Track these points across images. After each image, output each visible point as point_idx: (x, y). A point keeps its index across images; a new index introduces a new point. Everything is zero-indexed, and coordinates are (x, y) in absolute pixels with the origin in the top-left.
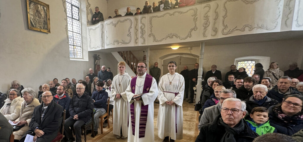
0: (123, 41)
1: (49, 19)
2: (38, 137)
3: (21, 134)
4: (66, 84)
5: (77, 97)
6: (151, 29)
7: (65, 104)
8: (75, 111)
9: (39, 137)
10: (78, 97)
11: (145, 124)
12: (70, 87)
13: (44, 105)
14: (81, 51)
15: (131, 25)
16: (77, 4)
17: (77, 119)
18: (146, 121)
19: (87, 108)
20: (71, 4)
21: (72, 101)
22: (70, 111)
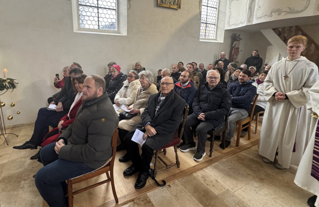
0: (290, 9)
2: (148, 137)
3: (132, 124)
4: (192, 70)
5: (206, 88)
7: (189, 96)
8: (201, 108)
9: (150, 136)
10: (209, 89)
12: (197, 74)
13: (161, 95)
17: (203, 119)
19: (220, 107)
21: (198, 93)
22: (194, 107)
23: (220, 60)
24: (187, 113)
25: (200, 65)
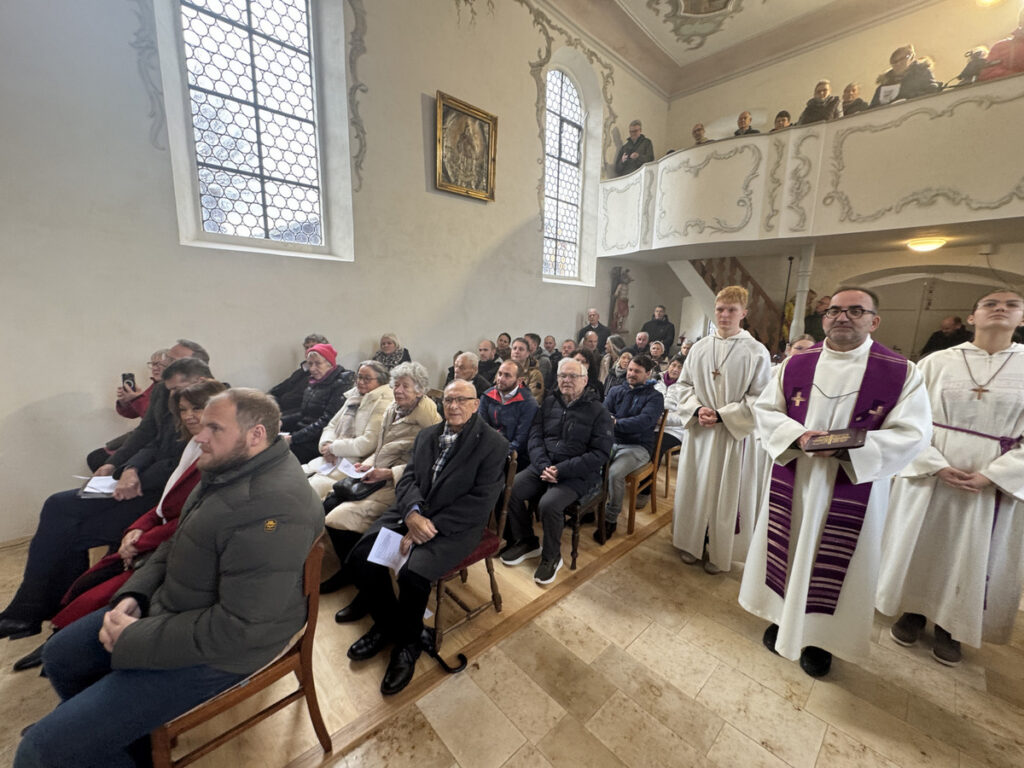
0: (719, 222)
1: (494, 160)
2: (415, 545)
3: (370, 513)
4: (525, 354)
5: (557, 403)
6: (838, 177)
7: (519, 423)
8: (547, 452)
9: (419, 542)
10: (563, 405)
11: (845, 563)
12: (538, 365)
13: (446, 428)
14: (577, 258)
15: (758, 165)
16: (576, 117)
17: (554, 480)
18: (853, 549)
19: (589, 447)
20: (560, 116)
21: (541, 416)
22: (531, 449)
23: (589, 328)
24: (513, 469)
25: (545, 340)
